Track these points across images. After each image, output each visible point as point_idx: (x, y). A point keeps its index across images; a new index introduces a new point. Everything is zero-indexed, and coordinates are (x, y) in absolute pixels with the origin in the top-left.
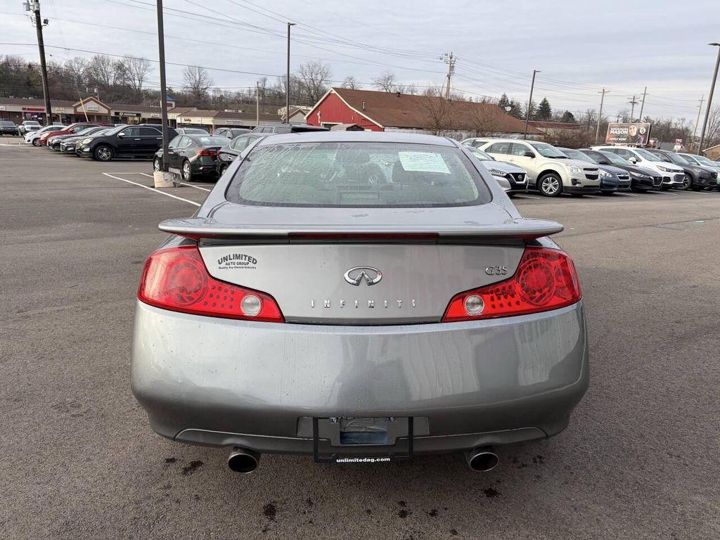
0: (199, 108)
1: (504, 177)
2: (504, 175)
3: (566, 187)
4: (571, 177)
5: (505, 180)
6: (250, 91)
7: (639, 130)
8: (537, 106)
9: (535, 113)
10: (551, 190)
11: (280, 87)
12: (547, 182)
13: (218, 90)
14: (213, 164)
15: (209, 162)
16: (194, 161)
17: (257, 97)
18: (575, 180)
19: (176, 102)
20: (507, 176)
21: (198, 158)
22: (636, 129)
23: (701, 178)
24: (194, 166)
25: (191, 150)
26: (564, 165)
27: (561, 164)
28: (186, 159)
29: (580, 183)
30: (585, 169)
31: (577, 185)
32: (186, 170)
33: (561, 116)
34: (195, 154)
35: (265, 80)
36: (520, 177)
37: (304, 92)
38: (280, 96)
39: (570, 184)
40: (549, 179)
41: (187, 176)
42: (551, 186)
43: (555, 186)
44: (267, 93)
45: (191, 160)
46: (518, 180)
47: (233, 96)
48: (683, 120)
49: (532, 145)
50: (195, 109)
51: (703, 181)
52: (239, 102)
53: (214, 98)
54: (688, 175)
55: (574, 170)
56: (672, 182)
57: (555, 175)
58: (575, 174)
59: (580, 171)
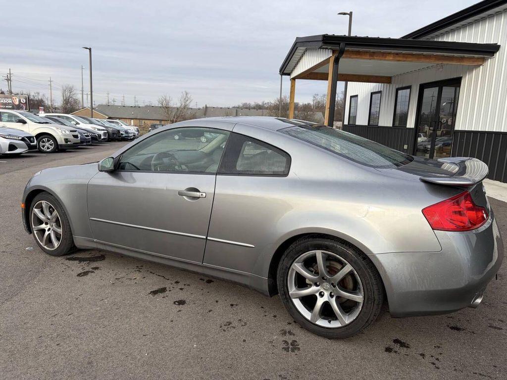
1: (21, 140)
2: (20, 138)
3: (61, 145)
4: (63, 137)
5: (23, 142)
7: (20, 101)
10: (48, 148)
12: (43, 142)
18: (67, 139)
20: (23, 139)
22: (18, 100)
23: (113, 134)
26: (55, 128)
27: (52, 128)
29: (70, 141)
30: (71, 131)
31: (69, 143)
36: (31, 139)
39: (64, 143)
40: (45, 140)
42: (47, 144)
43: (51, 145)
46: (32, 142)
48: (38, 94)
49: (20, 113)
51: (115, 136)
54: (108, 133)
55: (63, 132)
56: (102, 137)
57: (49, 136)
58: (65, 135)
59: (68, 132)
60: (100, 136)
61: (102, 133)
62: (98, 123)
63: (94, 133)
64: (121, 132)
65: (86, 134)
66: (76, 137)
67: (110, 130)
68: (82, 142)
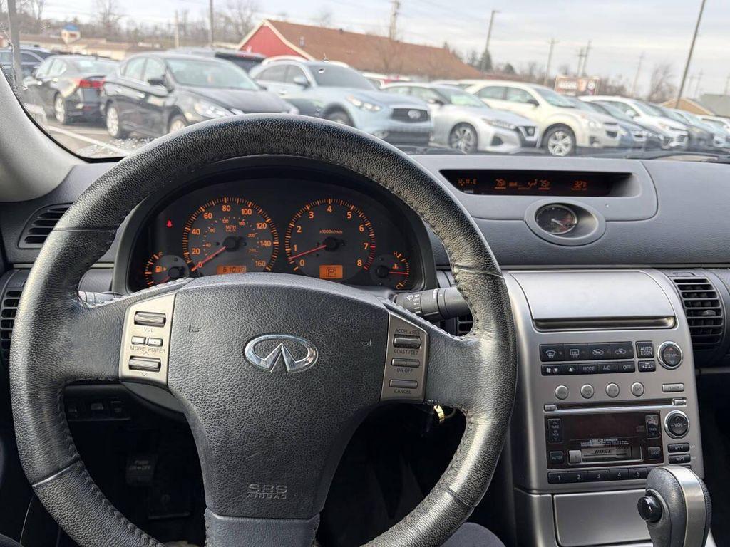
0: (108, 40)
1: (513, 131)
2: (512, 127)
3: (581, 148)
4: (588, 133)
5: (514, 135)
6: (169, 25)
7: (587, 85)
8: (479, 57)
9: (476, 63)
11: (203, 22)
13: (131, 22)
14: (95, 99)
15: (91, 97)
16: (70, 96)
17: (177, 32)
18: (593, 137)
19: (81, 34)
20: (517, 130)
21: (75, 91)
22: (585, 84)
23: (700, 139)
24: (70, 103)
25: (65, 79)
26: (579, 117)
28: (57, 93)
29: (598, 142)
30: (606, 123)
31: (596, 145)
32: (60, 108)
33: (502, 68)
34: (69, 84)
35: (186, 13)
36: (531, 131)
37: (231, 28)
38: (204, 32)
39: (586, 143)
40: (559, 134)
41: (61, 117)
42: (560, 143)
43: (567, 145)
44: (189, 28)
45: (66, 93)
46: (529, 135)
47: (151, 30)
48: (620, 77)
50: (103, 42)
51: (702, 143)
52: (157, 37)
53: (128, 32)
54: (690, 137)
55: (592, 125)
56: (674, 144)
57: (568, 130)
58: (593, 130)
59: (599, 125)
60: (668, 140)
61: (675, 135)
62: (679, 118)
63: (657, 133)
64: (716, 138)
65: (637, 133)
66: (612, 134)
67: (696, 133)
68: (622, 147)
